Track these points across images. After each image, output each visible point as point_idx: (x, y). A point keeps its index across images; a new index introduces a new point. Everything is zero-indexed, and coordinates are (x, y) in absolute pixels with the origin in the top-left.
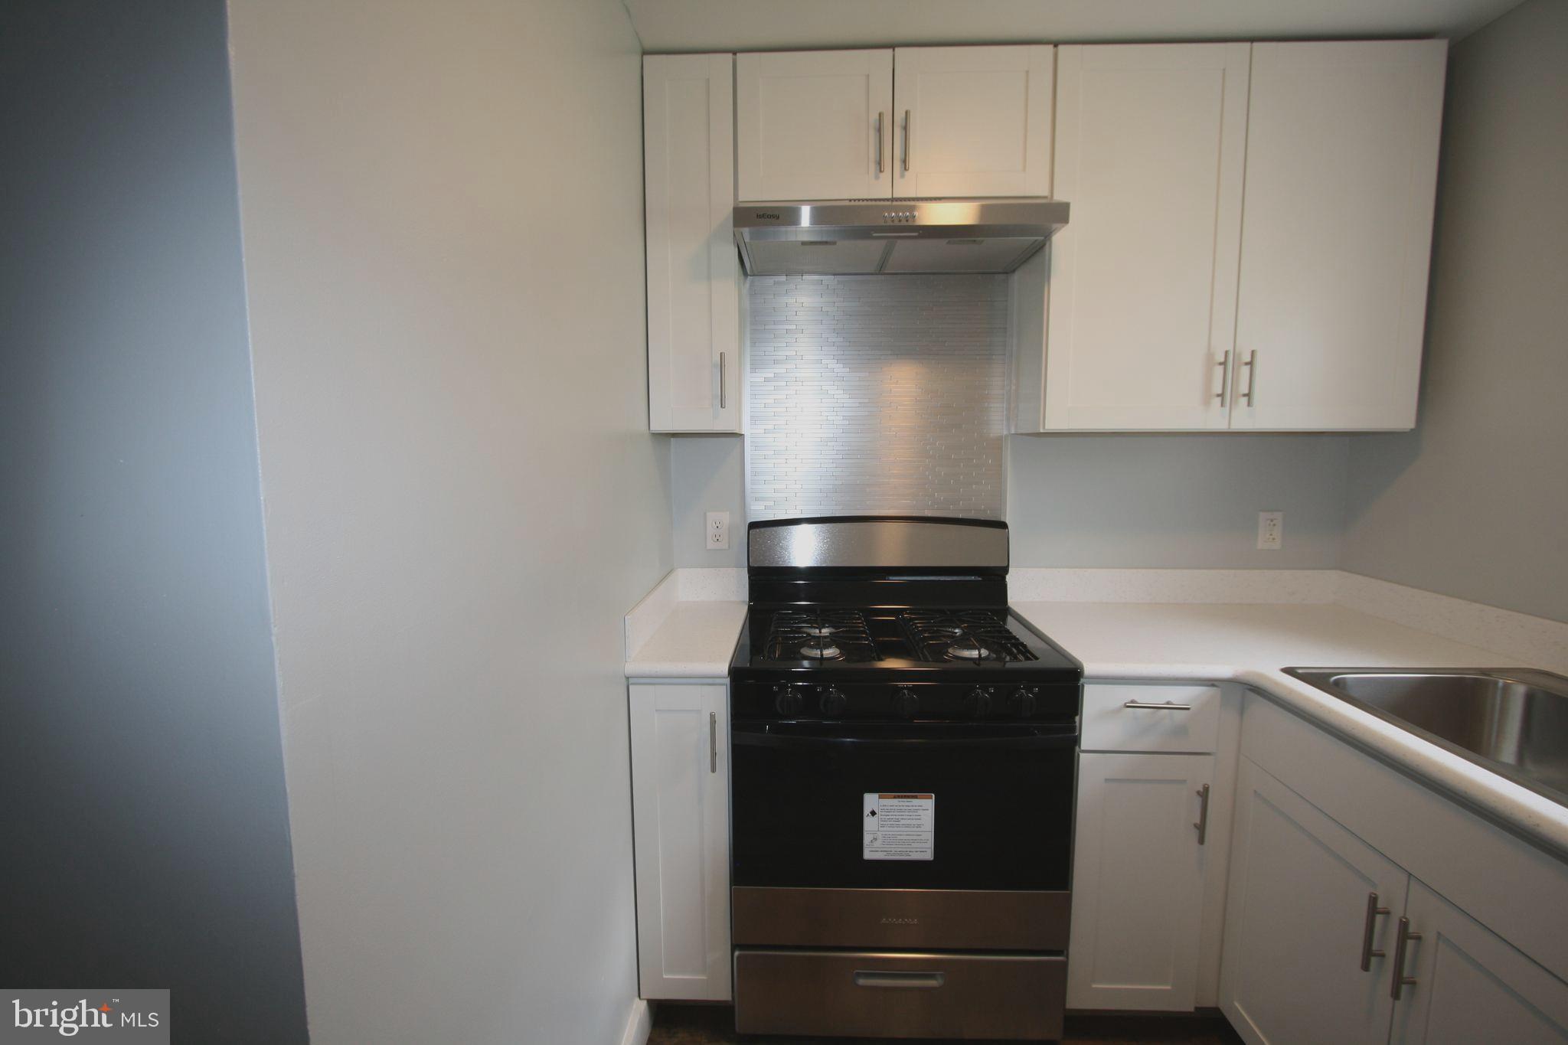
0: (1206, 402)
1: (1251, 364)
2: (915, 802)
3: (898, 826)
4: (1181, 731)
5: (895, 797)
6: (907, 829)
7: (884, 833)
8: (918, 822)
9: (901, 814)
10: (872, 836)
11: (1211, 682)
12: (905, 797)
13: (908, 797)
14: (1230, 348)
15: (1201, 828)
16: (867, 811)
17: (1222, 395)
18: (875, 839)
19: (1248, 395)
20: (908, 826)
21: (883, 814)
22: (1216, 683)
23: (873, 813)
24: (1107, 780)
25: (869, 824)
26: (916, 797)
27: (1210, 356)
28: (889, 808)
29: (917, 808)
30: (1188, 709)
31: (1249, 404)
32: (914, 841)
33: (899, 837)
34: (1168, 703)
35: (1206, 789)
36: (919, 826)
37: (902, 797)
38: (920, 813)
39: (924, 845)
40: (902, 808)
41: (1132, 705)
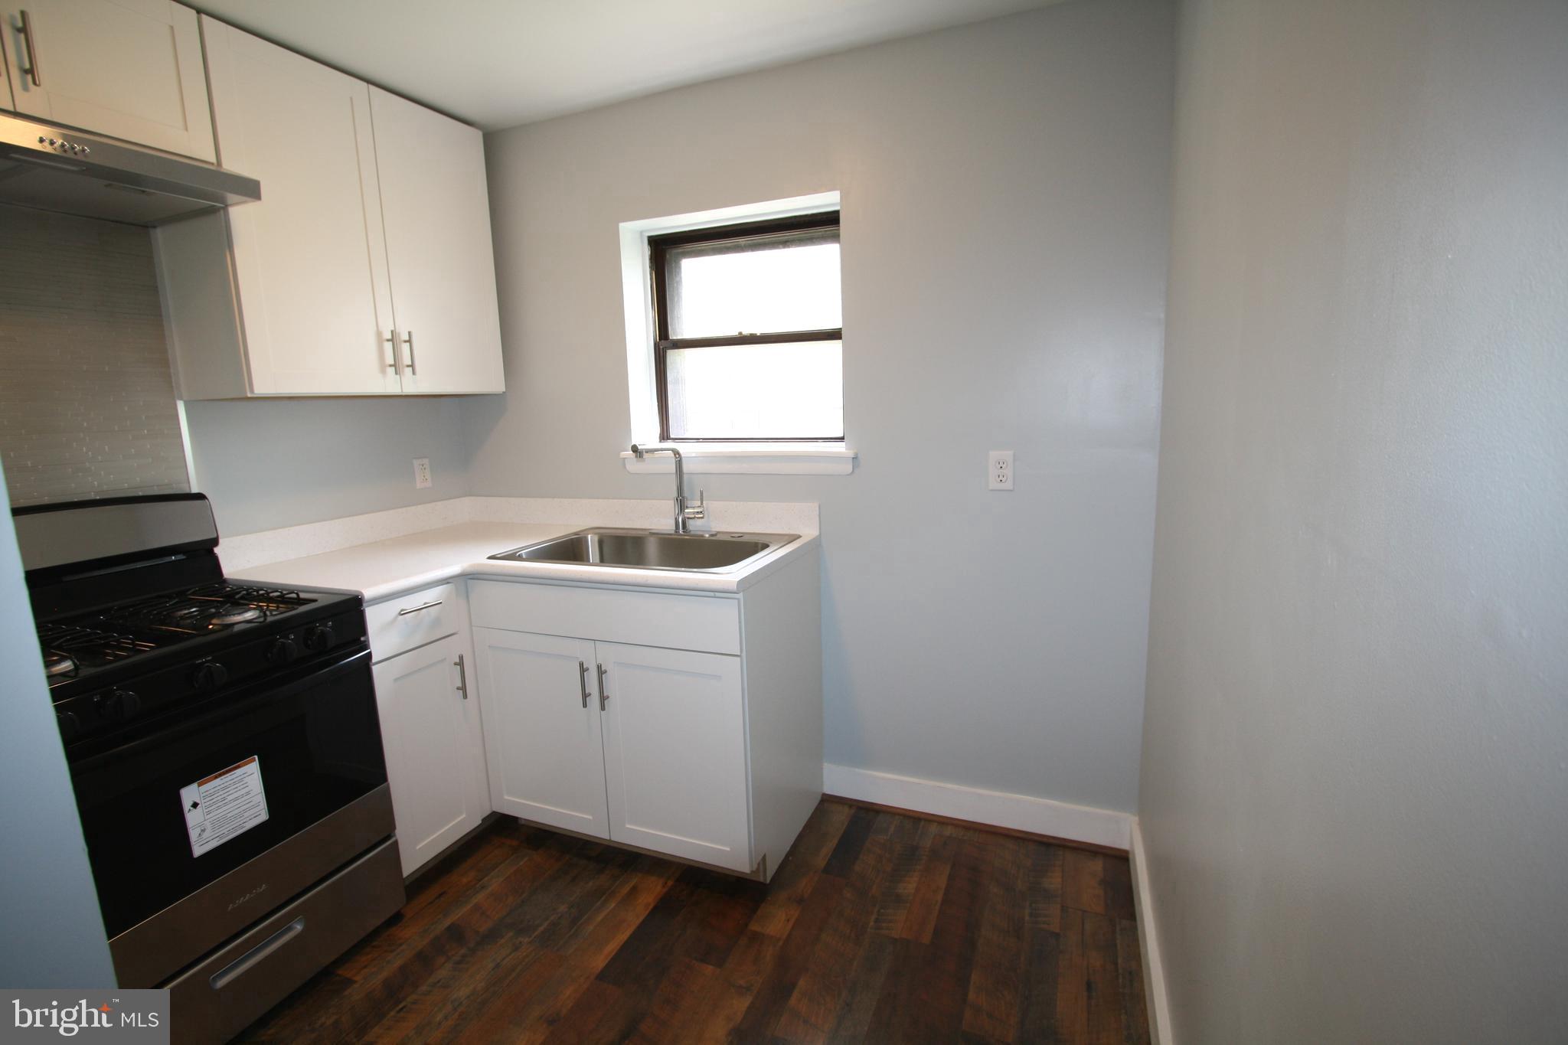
0: (383, 371)
1: (409, 341)
2: (239, 772)
3: (226, 804)
4: (437, 622)
5: (216, 777)
6: (236, 803)
7: (210, 820)
8: (247, 790)
9: (227, 790)
10: (199, 828)
11: (446, 581)
12: (227, 772)
13: (230, 771)
14: (393, 329)
15: (463, 688)
16: (187, 804)
17: (394, 365)
18: (203, 831)
19: (412, 366)
20: (236, 799)
21: (205, 801)
22: (450, 581)
23: (195, 805)
24: (396, 680)
25: (192, 818)
26: (239, 767)
27: (379, 334)
28: (213, 790)
29: (242, 776)
30: (441, 603)
31: (414, 373)
32: (245, 811)
33: (229, 815)
34: (425, 604)
35: (461, 658)
36: (248, 793)
37: (224, 774)
38: (246, 780)
39: (256, 810)
40: (225, 785)
41: (402, 614)
